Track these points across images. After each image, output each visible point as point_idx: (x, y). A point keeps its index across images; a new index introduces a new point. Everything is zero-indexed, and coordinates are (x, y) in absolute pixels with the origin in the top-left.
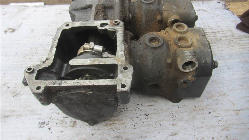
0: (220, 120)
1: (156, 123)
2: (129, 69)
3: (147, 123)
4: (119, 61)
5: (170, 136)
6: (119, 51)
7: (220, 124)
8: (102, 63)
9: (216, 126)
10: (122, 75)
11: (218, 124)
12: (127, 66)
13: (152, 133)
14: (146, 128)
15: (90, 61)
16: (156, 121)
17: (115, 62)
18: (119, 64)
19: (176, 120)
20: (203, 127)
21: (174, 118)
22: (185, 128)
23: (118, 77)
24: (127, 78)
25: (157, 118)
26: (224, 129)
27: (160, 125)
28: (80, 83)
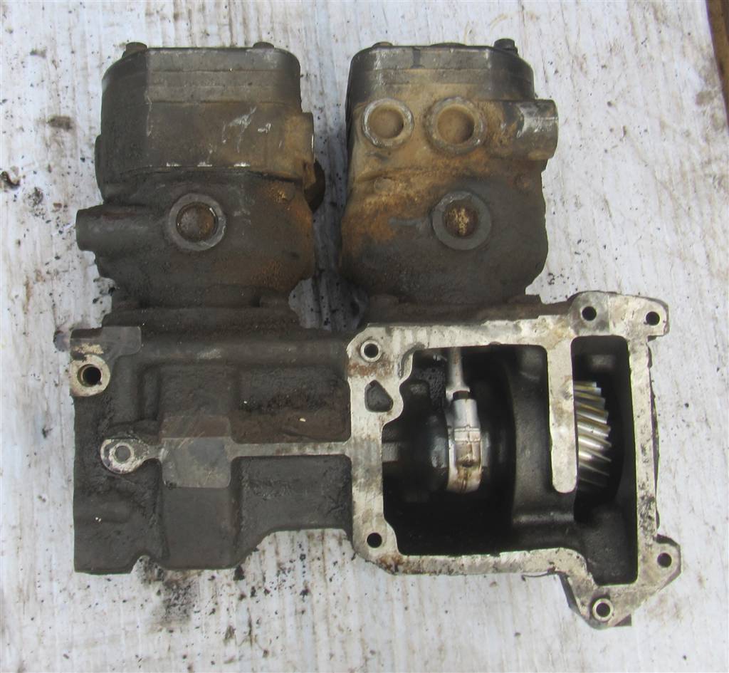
0: (556, 72)
1: (576, 253)
2: (593, 305)
3: (577, 280)
4: (563, 334)
5: (610, 216)
6: (515, 336)
7: (568, 74)
8: (568, 387)
9: (574, 87)
10: (614, 324)
11: (569, 79)
12: (581, 311)
13: (606, 266)
14: (593, 281)
15: (559, 425)
16: (571, 253)
17: (567, 346)
18: (571, 334)
19: (562, 196)
20: (580, 123)
21: (558, 200)
22: (586, 173)
23: (624, 335)
24: (625, 310)
25: (560, 249)
26: (581, 68)
27: (579, 241)
28: (644, 441)
